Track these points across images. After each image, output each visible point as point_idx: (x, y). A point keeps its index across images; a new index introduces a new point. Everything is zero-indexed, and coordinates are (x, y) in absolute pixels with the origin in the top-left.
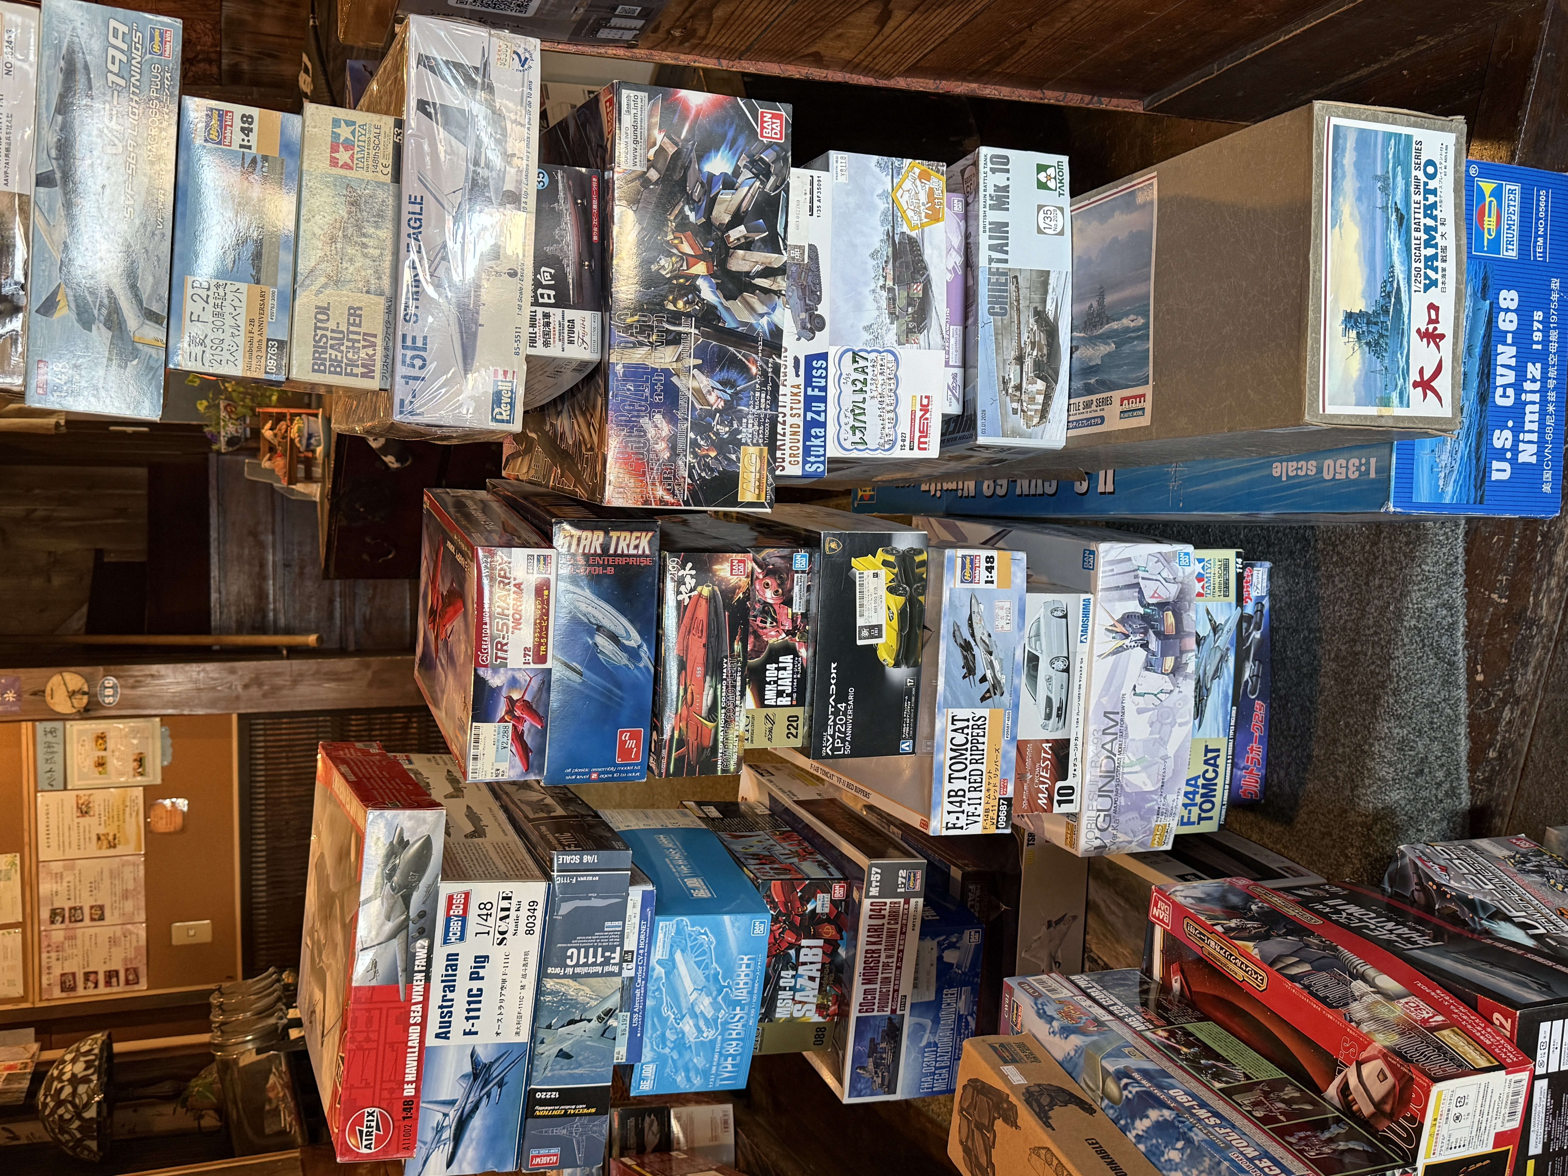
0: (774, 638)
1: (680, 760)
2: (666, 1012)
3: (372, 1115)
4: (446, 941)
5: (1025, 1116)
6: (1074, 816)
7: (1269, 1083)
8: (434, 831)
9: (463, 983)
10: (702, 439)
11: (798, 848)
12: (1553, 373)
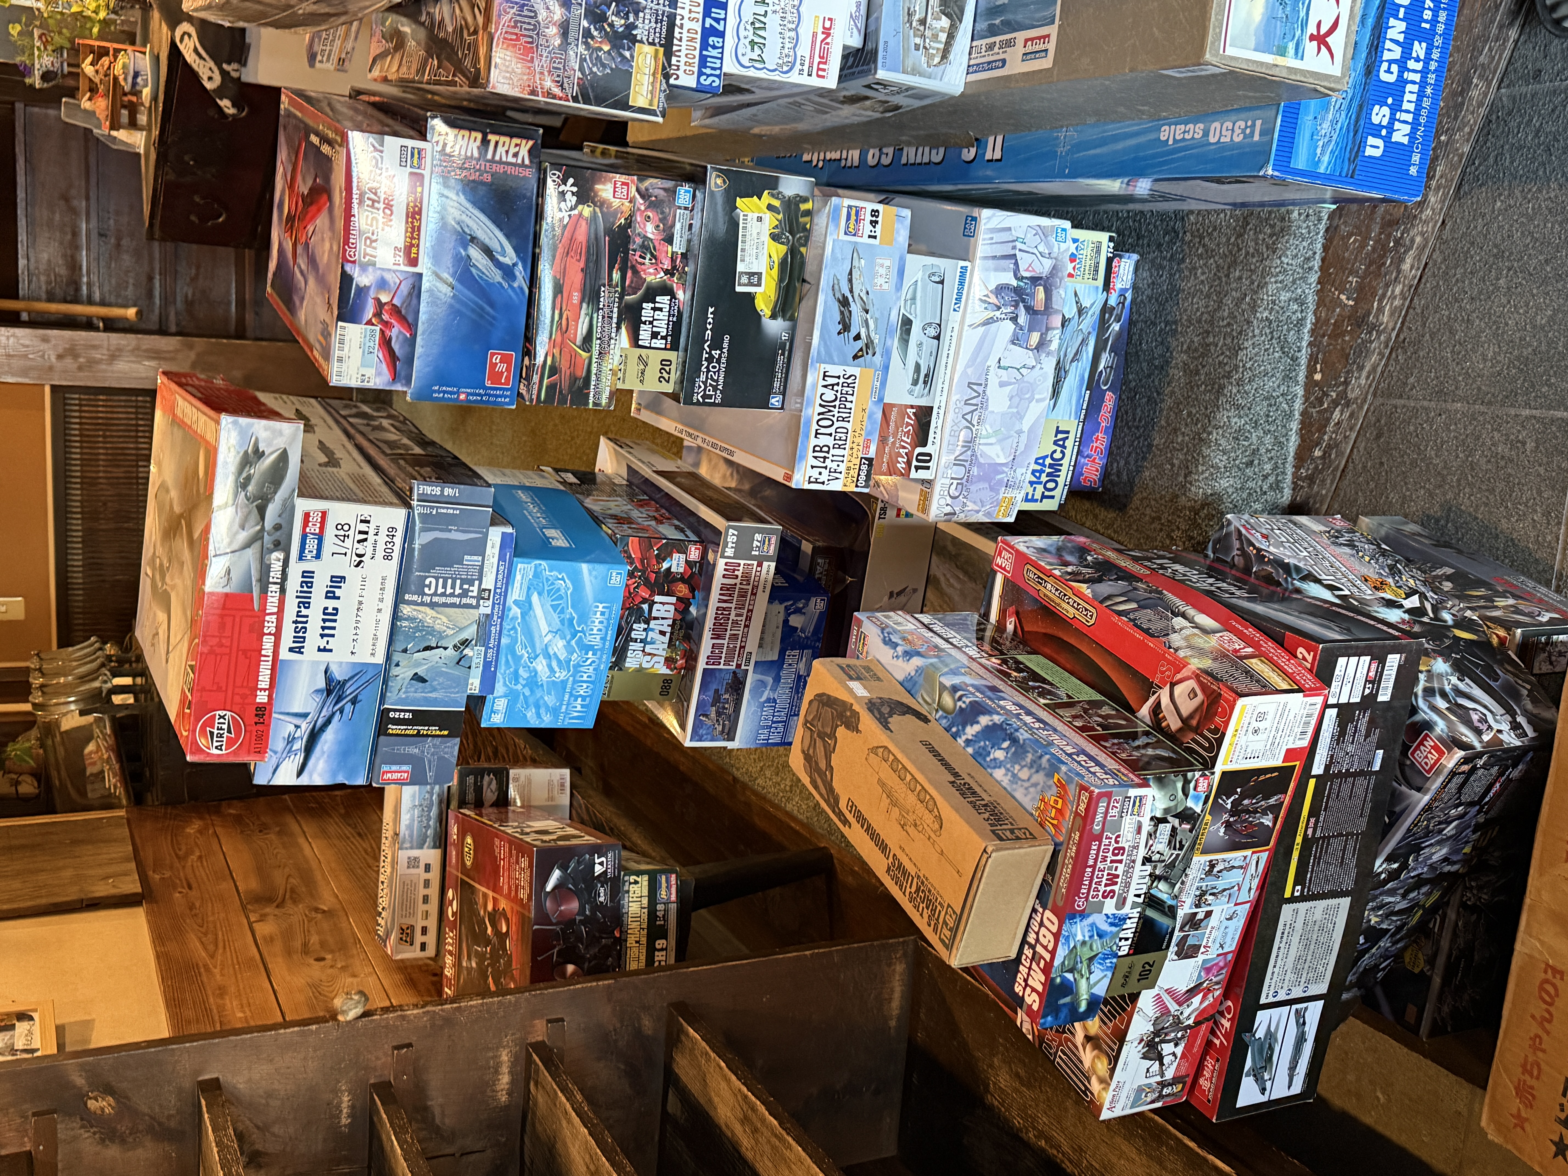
0: (653, 276)
1: (551, 388)
2: (520, 651)
3: (223, 718)
4: (301, 558)
5: (867, 721)
6: (928, 483)
7: (1089, 702)
8: (290, 444)
9: (318, 601)
10: (596, 29)
11: (655, 514)
12: (1435, 55)
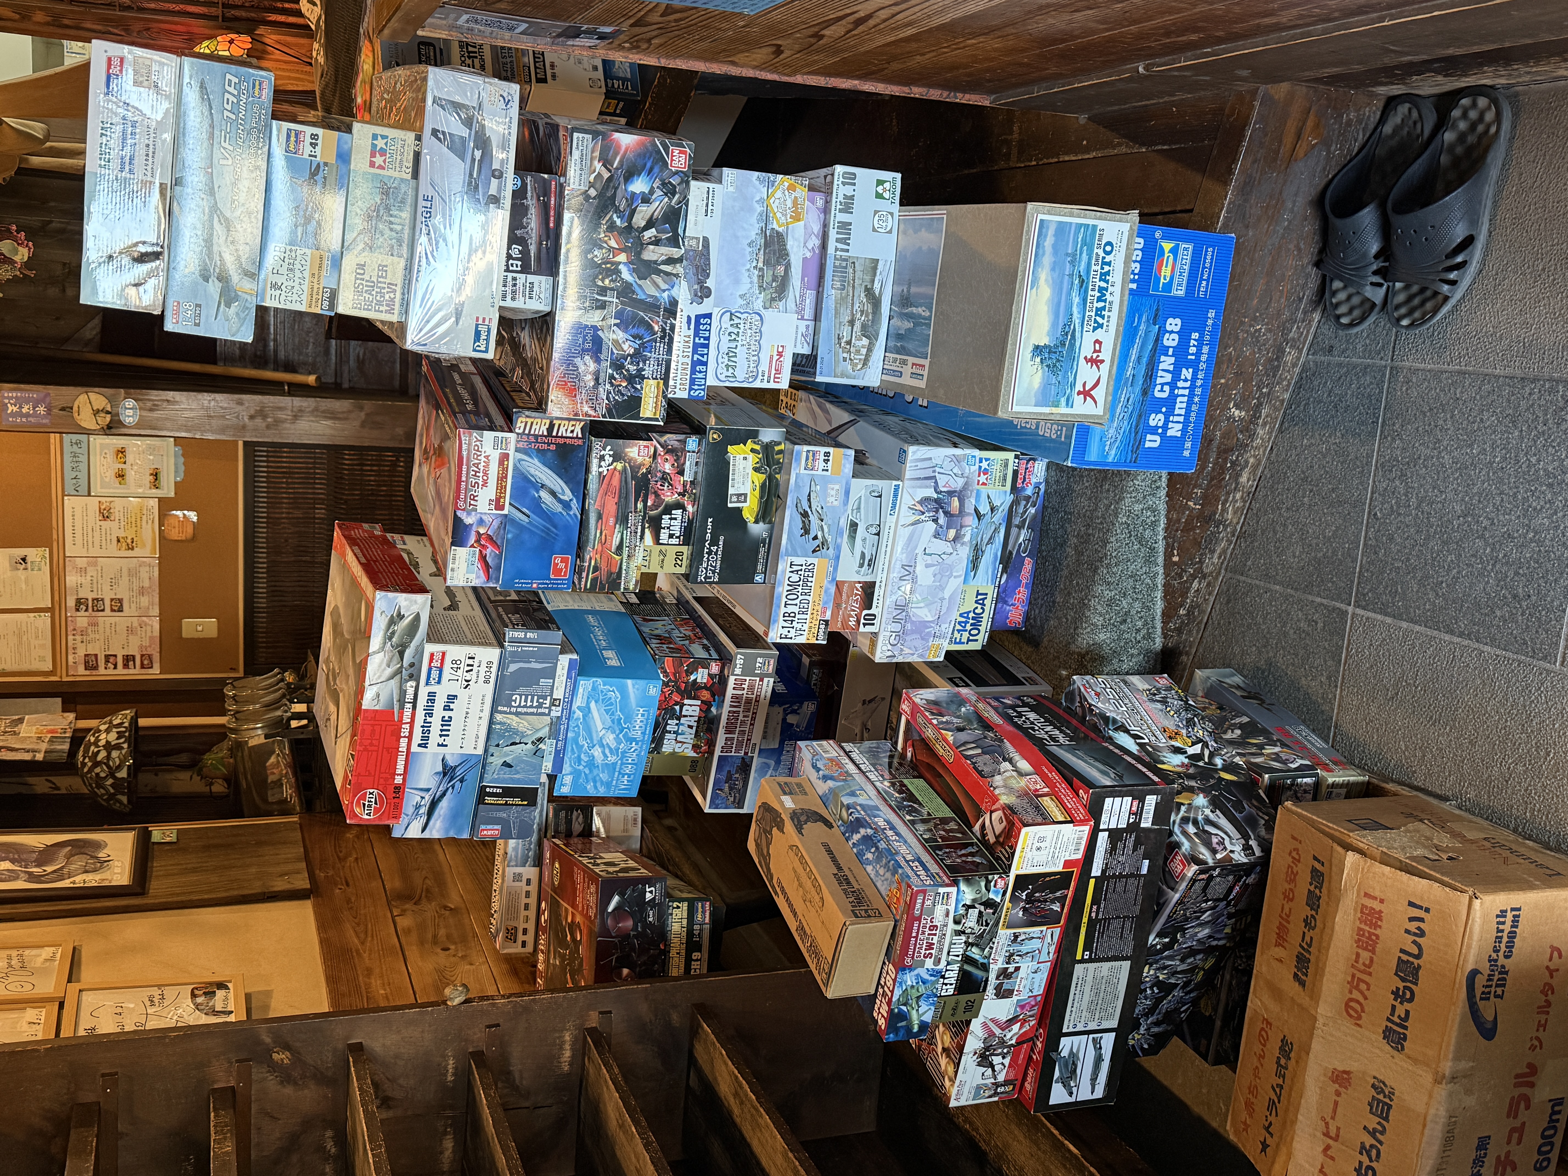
0: (669, 497)
1: (594, 580)
2: (581, 741)
3: (372, 794)
4: (427, 683)
5: (789, 826)
6: (875, 635)
7: (941, 819)
8: (422, 609)
9: (438, 711)
10: (618, 374)
11: (690, 633)
12: (1201, 375)
